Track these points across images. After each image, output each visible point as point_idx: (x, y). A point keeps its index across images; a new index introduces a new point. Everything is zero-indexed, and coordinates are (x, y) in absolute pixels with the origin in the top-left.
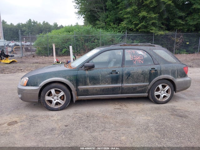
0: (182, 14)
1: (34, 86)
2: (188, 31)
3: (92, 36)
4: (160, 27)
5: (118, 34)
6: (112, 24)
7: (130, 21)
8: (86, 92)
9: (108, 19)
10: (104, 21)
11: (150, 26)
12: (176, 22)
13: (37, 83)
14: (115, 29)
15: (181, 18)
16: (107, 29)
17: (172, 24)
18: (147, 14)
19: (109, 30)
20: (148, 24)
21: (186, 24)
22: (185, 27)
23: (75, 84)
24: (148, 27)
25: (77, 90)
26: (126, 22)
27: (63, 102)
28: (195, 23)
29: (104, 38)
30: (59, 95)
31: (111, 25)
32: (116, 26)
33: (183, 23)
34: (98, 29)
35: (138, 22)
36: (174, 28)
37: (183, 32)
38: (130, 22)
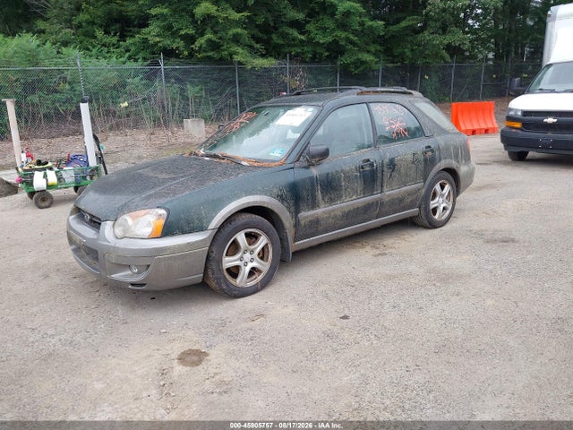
0: (301, 16)
1: (190, 232)
2: (313, 59)
3: (45, 71)
4: (251, 47)
5: (131, 65)
6: (99, 33)
7: (169, 27)
8: (315, 226)
9: (83, 17)
10: (70, 21)
11: (227, 43)
12: (284, 36)
13: (200, 220)
14: (112, 49)
15: (296, 24)
16: (88, 49)
17: (276, 39)
18: (218, 10)
19: (94, 51)
20: (220, 38)
21: (310, 41)
22: (305, 48)
23: (293, 209)
24: (222, 46)
25: (297, 225)
26: (157, 30)
27: (264, 267)
28: (329, 39)
29: (92, 78)
30: (256, 248)
31: (95, 37)
32: (114, 40)
33: (302, 37)
34: (64, 50)
35: (191, 31)
36: (283, 50)
37: (303, 61)
38: (169, 29)
